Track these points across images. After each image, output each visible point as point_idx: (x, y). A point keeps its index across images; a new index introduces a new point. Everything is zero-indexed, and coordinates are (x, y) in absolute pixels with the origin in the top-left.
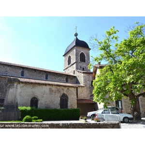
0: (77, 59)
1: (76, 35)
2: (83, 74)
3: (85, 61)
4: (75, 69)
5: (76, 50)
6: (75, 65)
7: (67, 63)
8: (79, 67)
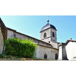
0: (51, 35)
1: (48, 21)
2: (57, 44)
3: (54, 37)
4: (50, 40)
5: (51, 30)
6: (50, 38)
7: (43, 37)
8: (52, 40)
